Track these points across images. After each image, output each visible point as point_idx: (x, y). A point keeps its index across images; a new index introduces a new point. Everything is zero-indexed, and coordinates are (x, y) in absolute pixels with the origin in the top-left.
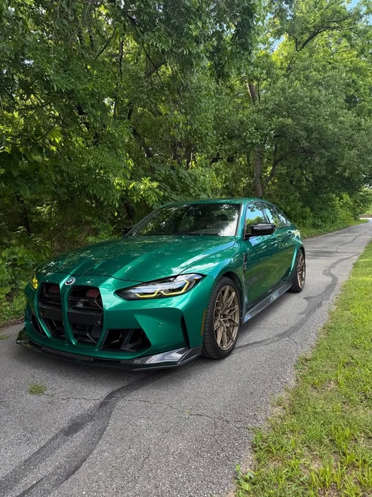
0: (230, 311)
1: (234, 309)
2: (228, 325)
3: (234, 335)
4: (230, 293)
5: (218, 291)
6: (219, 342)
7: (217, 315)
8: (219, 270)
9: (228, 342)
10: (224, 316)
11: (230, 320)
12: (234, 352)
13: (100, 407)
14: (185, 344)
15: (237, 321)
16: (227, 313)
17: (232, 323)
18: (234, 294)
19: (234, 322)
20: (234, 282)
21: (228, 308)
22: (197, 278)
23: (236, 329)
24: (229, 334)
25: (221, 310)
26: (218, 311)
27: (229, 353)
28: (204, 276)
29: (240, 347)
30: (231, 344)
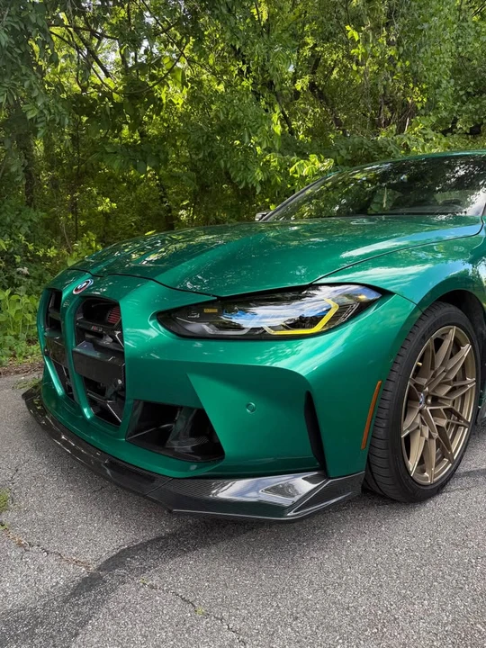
0: (453, 390)
1: (464, 386)
2: (443, 423)
3: (456, 446)
4: (457, 346)
5: (424, 338)
6: (412, 464)
7: (412, 398)
8: (432, 285)
9: (438, 463)
10: (436, 400)
11: (449, 412)
12: (453, 485)
13: (74, 594)
14: (316, 463)
15: (468, 414)
16: (443, 392)
17: (453, 419)
18: (466, 349)
19: (460, 417)
20: (471, 321)
21: (448, 383)
22: (363, 297)
23: (462, 434)
24: (444, 444)
25: (429, 385)
26: (420, 388)
27: (439, 488)
28: (384, 293)
29: (468, 474)
30: (446, 467)
